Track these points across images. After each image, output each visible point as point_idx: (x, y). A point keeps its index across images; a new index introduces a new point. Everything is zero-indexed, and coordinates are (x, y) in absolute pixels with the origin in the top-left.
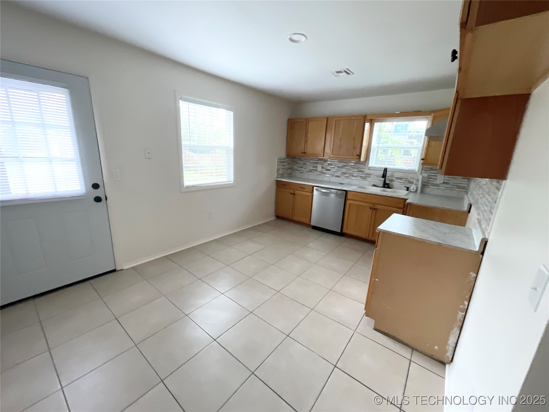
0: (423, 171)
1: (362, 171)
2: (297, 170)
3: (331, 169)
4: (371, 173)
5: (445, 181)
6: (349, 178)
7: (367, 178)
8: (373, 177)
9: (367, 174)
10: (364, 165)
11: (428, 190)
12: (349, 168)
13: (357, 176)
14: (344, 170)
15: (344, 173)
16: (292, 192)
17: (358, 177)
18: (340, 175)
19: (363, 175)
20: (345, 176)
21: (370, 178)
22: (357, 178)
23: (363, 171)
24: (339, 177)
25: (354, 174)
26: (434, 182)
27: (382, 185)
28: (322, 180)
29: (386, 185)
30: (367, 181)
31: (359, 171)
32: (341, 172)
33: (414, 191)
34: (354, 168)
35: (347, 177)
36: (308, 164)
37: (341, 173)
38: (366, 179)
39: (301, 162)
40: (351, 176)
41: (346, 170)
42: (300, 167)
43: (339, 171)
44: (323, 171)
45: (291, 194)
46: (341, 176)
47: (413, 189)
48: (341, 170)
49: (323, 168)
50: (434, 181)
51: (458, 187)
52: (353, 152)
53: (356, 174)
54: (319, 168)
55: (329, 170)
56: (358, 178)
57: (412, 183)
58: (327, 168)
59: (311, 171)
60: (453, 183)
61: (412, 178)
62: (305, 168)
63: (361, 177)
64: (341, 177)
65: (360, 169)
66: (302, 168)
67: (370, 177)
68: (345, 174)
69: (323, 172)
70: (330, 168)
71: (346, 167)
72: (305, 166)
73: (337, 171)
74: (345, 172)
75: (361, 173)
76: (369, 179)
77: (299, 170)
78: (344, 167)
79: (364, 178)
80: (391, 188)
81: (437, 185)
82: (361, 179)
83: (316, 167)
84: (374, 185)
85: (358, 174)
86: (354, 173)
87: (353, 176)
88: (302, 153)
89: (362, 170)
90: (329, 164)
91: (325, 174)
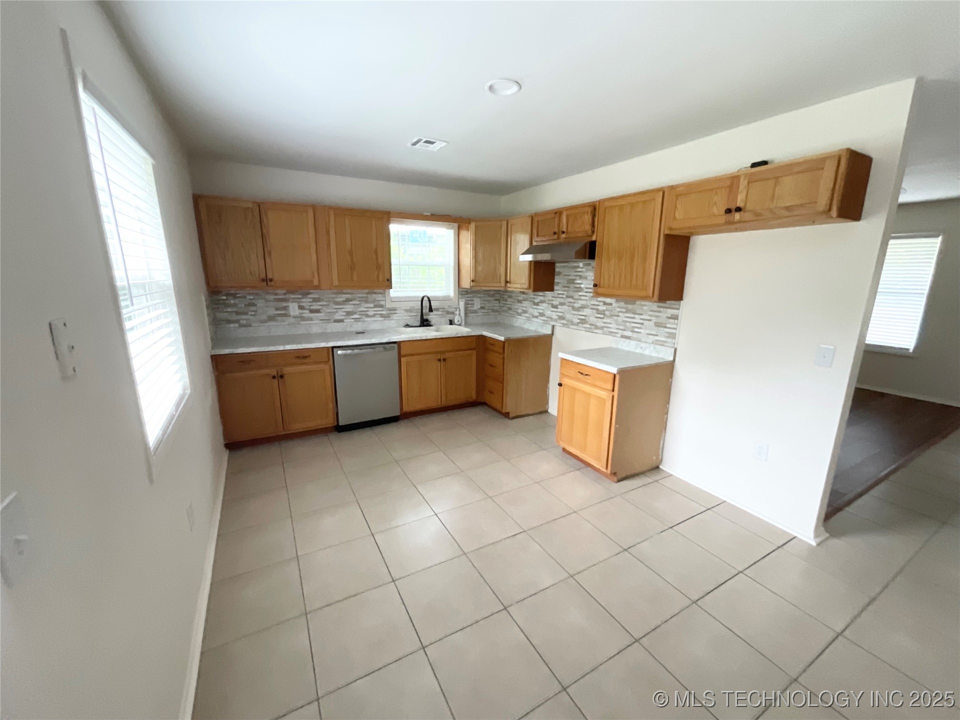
0: (460, 296)
1: (381, 306)
2: (229, 322)
3: (322, 309)
4: (395, 308)
5: (483, 305)
6: (361, 320)
7: (390, 315)
8: (400, 313)
9: (390, 310)
10: (384, 295)
11: (470, 320)
12: (358, 303)
13: (374, 315)
14: (349, 308)
15: (349, 314)
16: (273, 372)
17: (377, 316)
18: (343, 317)
19: (384, 312)
20: (353, 319)
21: (395, 315)
22: (376, 319)
23: (382, 305)
24: (341, 321)
25: (368, 313)
26: (471, 309)
27: (419, 324)
28: (306, 332)
29: (425, 323)
30: (393, 322)
31: (375, 306)
32: (344, 312)
33: (459, 323)
34: (367, 302)
35: (358, 320)
36: (260, 303)
37: (345, 314)
38: (390, 318)
39: (237, 301)
40: (364, 316)
41: (352, 306)
42: (237, 313)
43: (339, 310)
44: (304, 315)
45: (274, 377)
46: (346, 319)
47: (459, 321)
48: (343, 308)
49: (301, 308)
50: (471, 307)
51: (493, 311)
52: (378, 277)
53: (372, 311)
54: (294, 309)
55: (318, 311)
56: (378, 317)
57: (453, 313)
58: (312, 307)
59: (272, 318)
60: (489, 307)
61: (449, 307)
62: (253, 313)
63: (382, 316)
64: (345, 321)
65: (377, 303)
66: (246, 313)
67: (396, 313)
68: (352, 315)
69: (304, 317)
70: (320, 307)
71: (351, 301)
72: (254, 308)
73: (334, 310)
74: (351, 310)
75: (381, 309)
76: (395, 317)
77: (237, 321)
78: (347, 303)
79: (386, 317)
80: (432, 326)
81: (475, 312)
82: (383, 319)
83: (285, 308)
84: (407, 326)
85: (375, 311)
86: (368, 311)
87: (367, 316)
88: (263, 280)
89: (382, 303)
90: (315, 300)
91: (311, 319)
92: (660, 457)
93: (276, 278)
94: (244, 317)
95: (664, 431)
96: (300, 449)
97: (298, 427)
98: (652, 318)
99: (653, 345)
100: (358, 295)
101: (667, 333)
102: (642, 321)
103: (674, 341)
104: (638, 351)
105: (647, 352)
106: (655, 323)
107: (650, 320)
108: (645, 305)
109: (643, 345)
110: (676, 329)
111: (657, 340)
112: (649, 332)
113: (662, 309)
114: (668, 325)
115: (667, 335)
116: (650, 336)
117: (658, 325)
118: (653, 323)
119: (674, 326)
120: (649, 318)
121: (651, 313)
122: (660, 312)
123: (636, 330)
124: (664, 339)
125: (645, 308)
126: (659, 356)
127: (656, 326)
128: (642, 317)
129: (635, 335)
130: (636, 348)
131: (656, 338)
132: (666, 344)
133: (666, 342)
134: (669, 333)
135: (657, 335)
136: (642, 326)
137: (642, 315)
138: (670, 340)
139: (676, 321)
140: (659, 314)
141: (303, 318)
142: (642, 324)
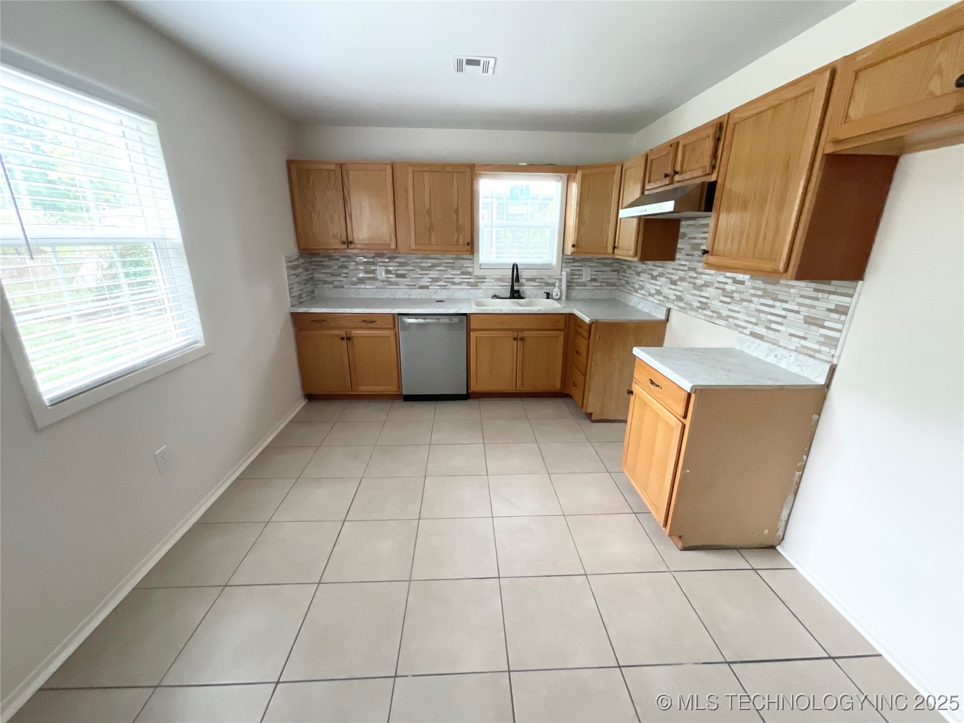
0: (564, 264)
1: (469, 273)
2: (325, 282)
3: (407, 274)
4: (485, 276)
5: (593, 277)
6: (446, 287)
7: (479, 284)
8: (489, 282)
9: (478, 277)
10: (472, 261)
11: (574, 294)
12: (444, 269)
13: (460, 283)
14: (434, 274)
15: (435, 280)
16: (342, 333)
17: (463, 284)
18: (429, 284)
19: (472, 280)
20: (438, 286)
21: (484, 284)
22: (462, 287)
23: (471, 272)
24: (427, 287)
25: (454, 280)
26: (579, 280)
27: (508, 295)
28: (392, 297)
29: (515, 294)
30: (480, 291)
31: (462, 273)
32: (430, 278)
33: (558, 297)
34: (453, 268)
35: (443, 287)
36: (352, 265)
37: (430, 280)
38: (477, 287)
39: (331, 263)
40: (450, 283)
41: (438, 272)
42: (332, 275)
43: (424, 276)
44: (390, 280)
45: (342, 339)
46: (431, 285)
47: (557, 295)
48: (428, 274)
49: (388, 272)
50: (579, 278)
51: (609, 284)
52: (458, 239)
53: (457, 278)
54: (381, 274)
55: (403, 276)
56: (464, 286)
57: (553, 285)
58: (398, 272)
59: (362, 281)
60: (602, 279)
61: (550, 277)
62: (345, 275)
63: (469, 284)
64: (430, 287)
65: (464, 270)
66: (339, 275)
67: (485, 282)
68: (438, 282)
69: (390, 281)
70: (405, 272)
71: (438, 266)
72: (345, 271)
73: (420, 276)
74: (436, 276)
75: (468, 277)
76: (483, 286)
77: (332, 282)
78: (432, 268)
79: (474, 285)
80: (524, 298)
81: (584, 285)
82: (470, 287)
83: (373, 272)
84: (495, 297)
85: (461, 278)
86: (454, 278)
87: (453, 283)
88: (343, 243)
89: (470, 270)
90: (402, 264)
91: (397, 284)
92: (780, 533)
93: (356, 241)
94: (338, 279)
95: (791, 497)
96: (361, 411)
97: (364, 389)
98: (802, 309)
99: (794, 354)
100: (445, 261)
101: (822, 335)
102: (783, 313)
103: (833, 351)
104: (771, 360)
105: (783, 365)
106: (805, 316)
107: (798, 312)
108: (793, 287)
109: (779, 351)
110: (840, 331)
111: (803, 347)
112: (793, 332)
113: (820, 295)
114: (827, 324)
115: (822, 339)
116: (794, 339)
117: (810, 321)
118: (802, 317)
119: (839, 326)
120: (796, 308)
121: (802, 300)
122: (817, 299)
123: (773, 326)
124: (817, 347)
125: (792, 291)
126: (801, 374)
127: (806, 322)
128: (785, 305)
129: (771, 335)
130: (767, 355)
131: (803, 342)
132: (817, 355)
133: (819, 352)
134: (826, 337)
135: (805, 338)
136: (784, 321)
137: (786, 302)
138: (827, 349)
139: (843, 317)
140: (816, 303)
141: (390, 283)
142: (785, 317)
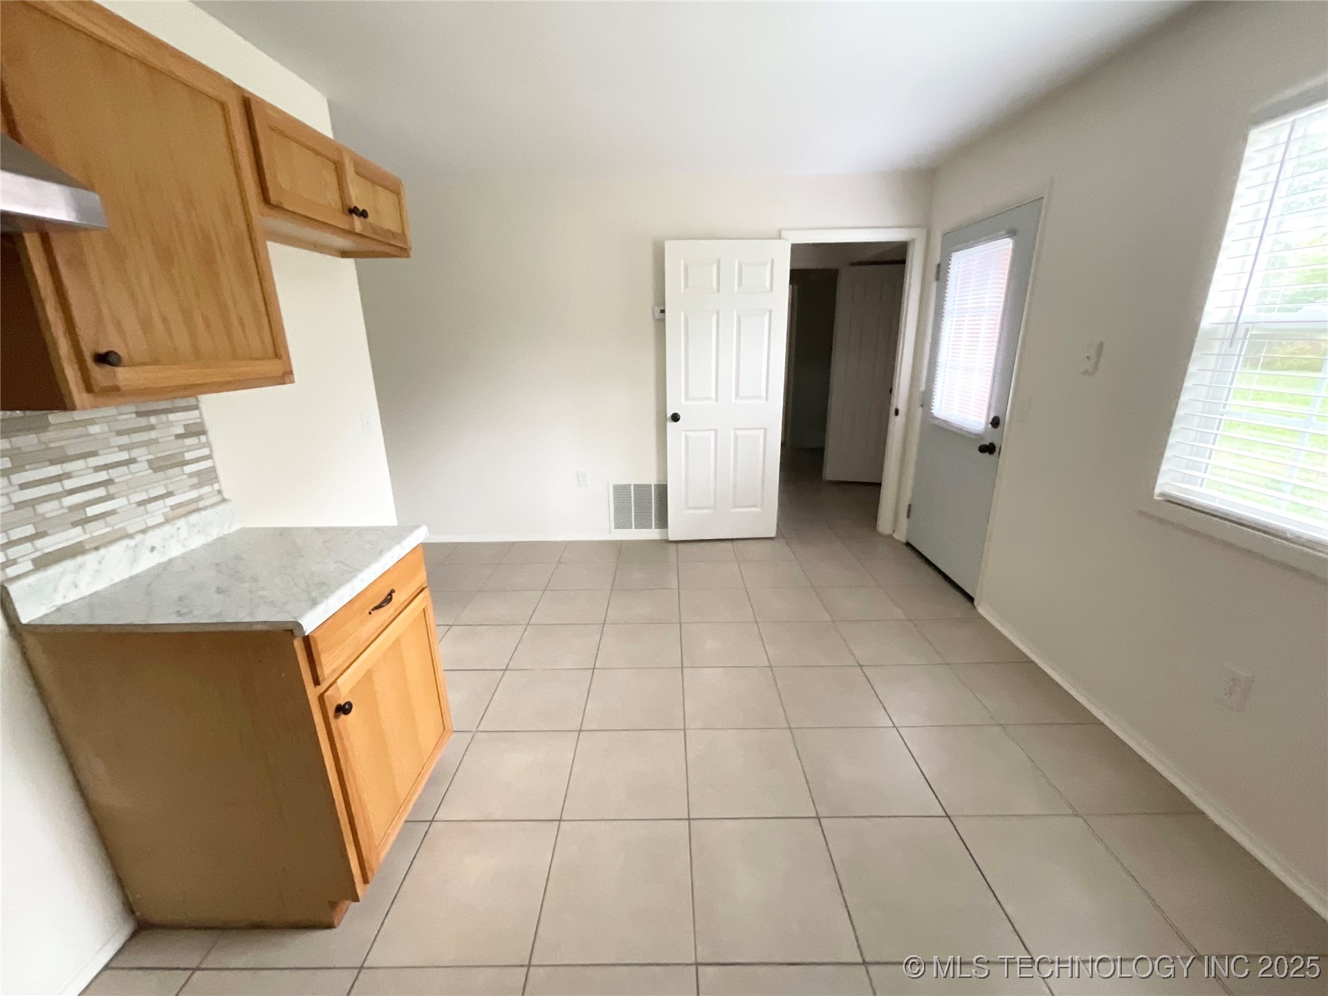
98: (135, 453)
99: (181, 523)
101: (191, 475)
102: (103, 476)
103: (216, 487)
104: (147, 562)
105: (175, 551)
106: (149, 461)
107: (131, 461)
108: (92, 422)
109: (152, 538)
110: (209, 457)
111: (173, 508)
112: (144, 496)
113: (153, 420)
114: (188, 456)
115: (195, 480)
116: (151, 507)
117: (158, 466)
118: (146, 465)
119: (205, 452)
120: (124, 456)
121: (124, 440)
122: (152, 428)
123: (91, 511)
124: (194, 494)
125: (94, 429)
126: (210, 539)
127: (156, 470)
128: (94, 462)
129: (98, 529)
130: (134, 560)
131: (171, 501)
132: (201, 504)
133: (200, 498)
134: (198, 473)
135: (170, 494)
136: (112, 489)
137: (94, 454)
138: (207, 489)
139: (203, 438)
140: (153, 435)
142: (109, 482)
